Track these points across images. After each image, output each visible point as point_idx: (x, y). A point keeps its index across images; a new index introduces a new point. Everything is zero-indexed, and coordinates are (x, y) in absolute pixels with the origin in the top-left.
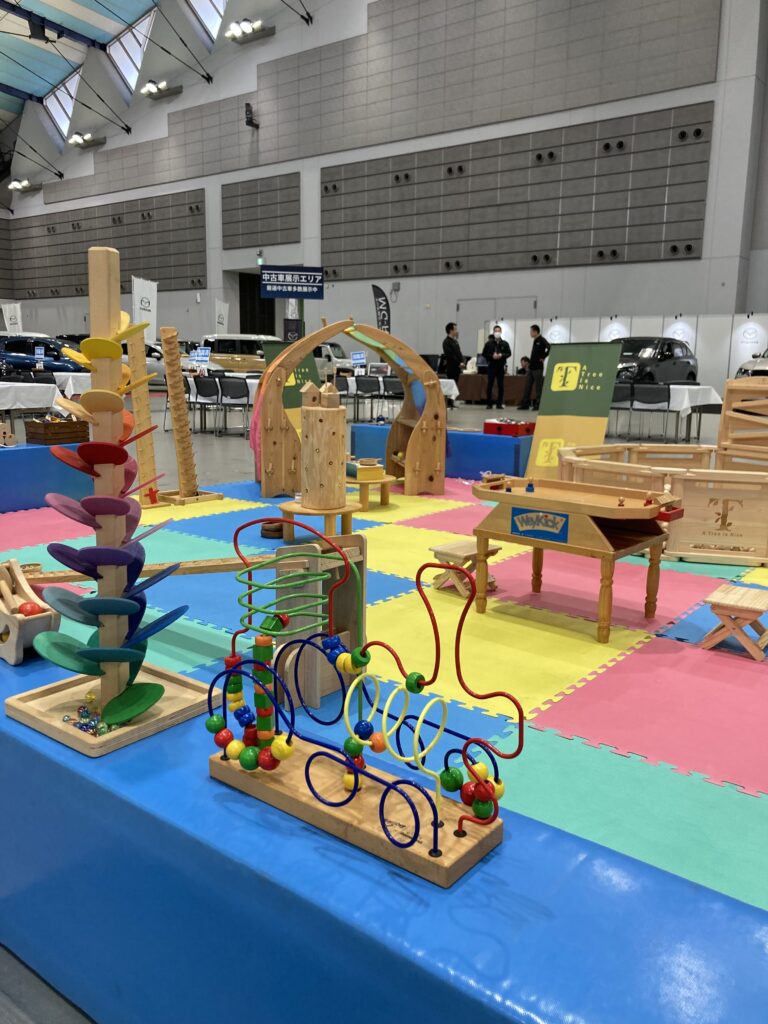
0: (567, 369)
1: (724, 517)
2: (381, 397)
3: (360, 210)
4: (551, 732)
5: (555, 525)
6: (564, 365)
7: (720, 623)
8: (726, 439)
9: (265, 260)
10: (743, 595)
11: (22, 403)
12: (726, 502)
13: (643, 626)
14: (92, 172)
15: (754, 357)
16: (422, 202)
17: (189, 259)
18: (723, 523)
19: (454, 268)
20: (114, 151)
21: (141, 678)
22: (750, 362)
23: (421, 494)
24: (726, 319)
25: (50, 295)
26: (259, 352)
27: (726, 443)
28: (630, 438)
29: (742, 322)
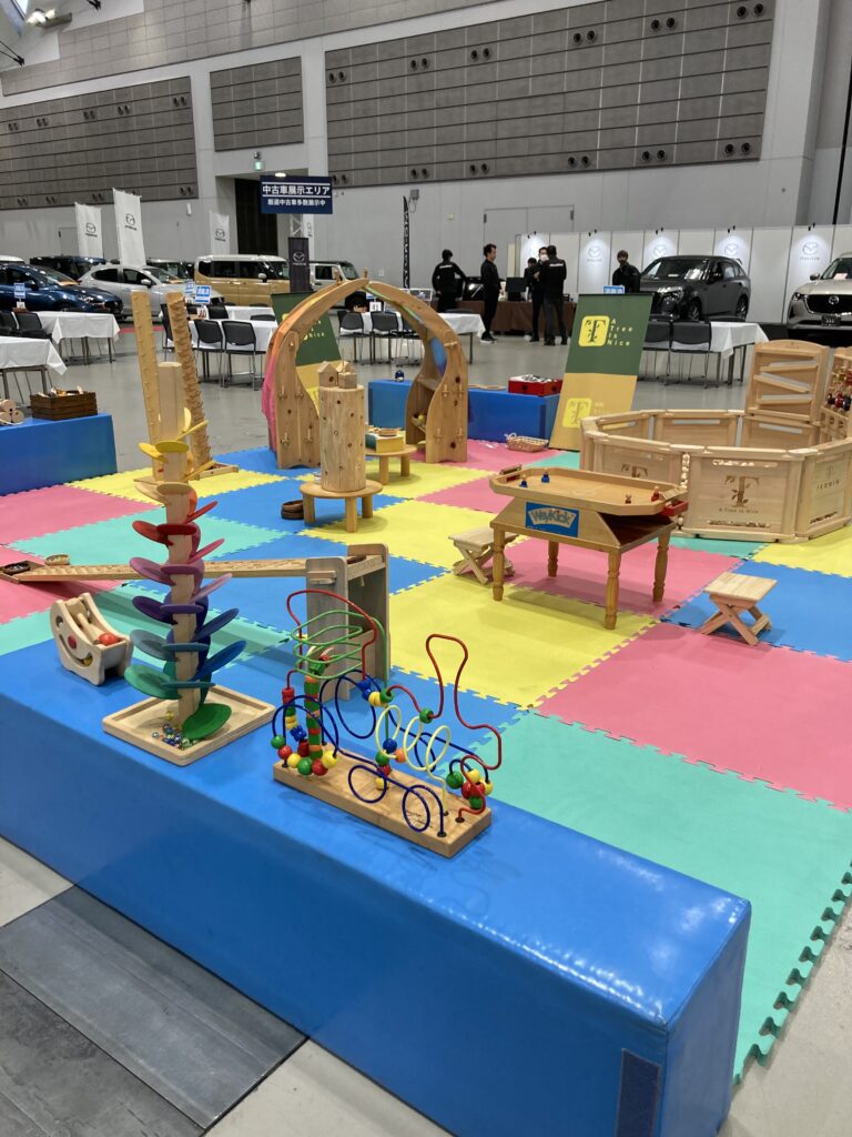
0: (595, 322)
1: (741, 494)
2: (400, 335)
3: (372, 103)
4: (554, 718)
5: (566, 520)
6: (592, 318)
7: (717, 611)
8: (754, 404)
9: (264, 165)
10: (741, 584)
11: (15, 362)
12: (742, 479)
13: (650, 611)
14: (57, 57)
15: (813, 278)
16: (442, 94)
17: (175, 163)
18: (740, 500)
19: (480, 173)
20: (82, 30)
21: (211, 698)
22: (807, 285)
23: (442, 462)
24: (785, 232)
25: (17, 206)
26: (261, 275)
27: (754, 409)
28: (669, 381)
29: (802, 236)
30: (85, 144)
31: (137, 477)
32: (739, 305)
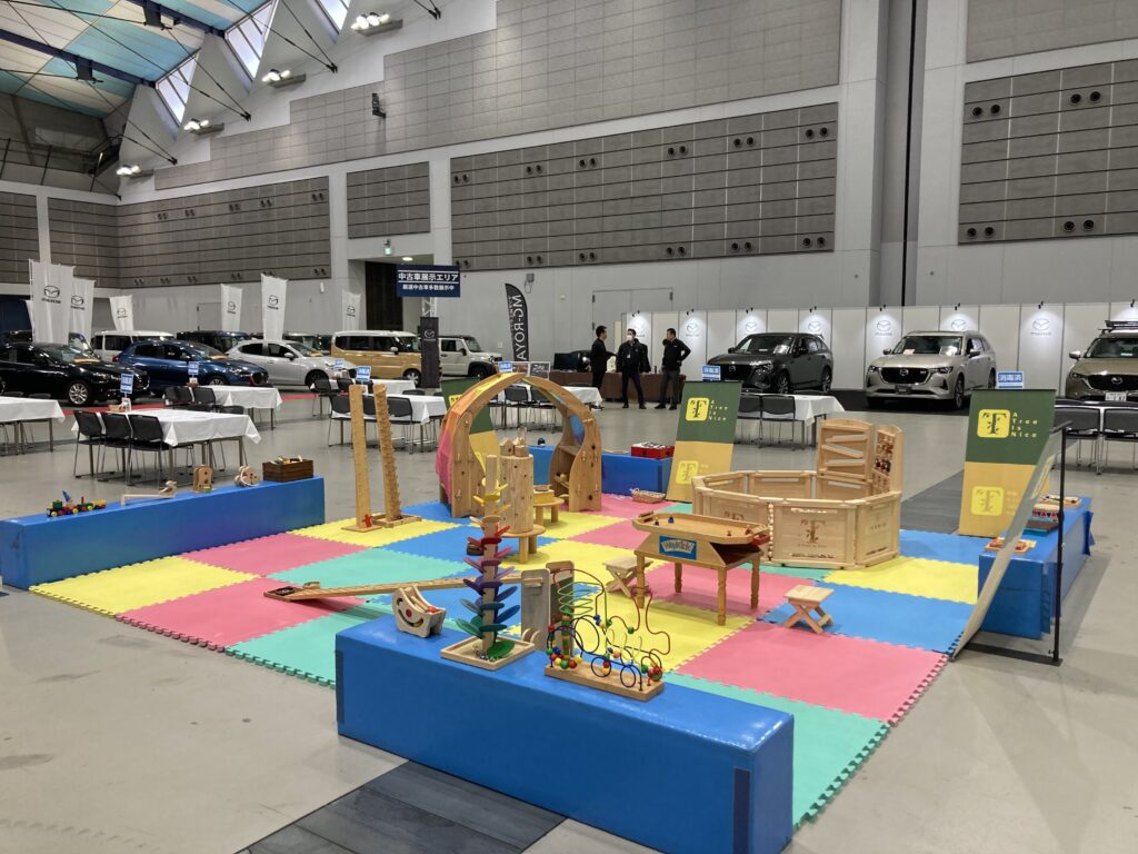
0: (698, 402)
1: (813, 533)
2: (529, 405)
3: (491, 201)
4: (688, 675)
5: (688, 548)
6: (696, 400)
7: (795, 611)
8: (823, 466)
9: (393, 250)
10: (810, 592)
12: (813, 522)
13: (748, 614)
14: (209, 159)
15: (886, 353)
16: (554, 194)
17: (311, 247)
18: (812, 538)
19: (588, 260)
20: (233, 137)
22: (881, 359)
23: (582, 511)
24: (860, 312)
25: (160, 284)
26: (393, 348)
27: (823, 470)
28: (764, 444)
29: (875, 315)
30: (228, 232)
31: (343, 526)
32: (823, 375)
